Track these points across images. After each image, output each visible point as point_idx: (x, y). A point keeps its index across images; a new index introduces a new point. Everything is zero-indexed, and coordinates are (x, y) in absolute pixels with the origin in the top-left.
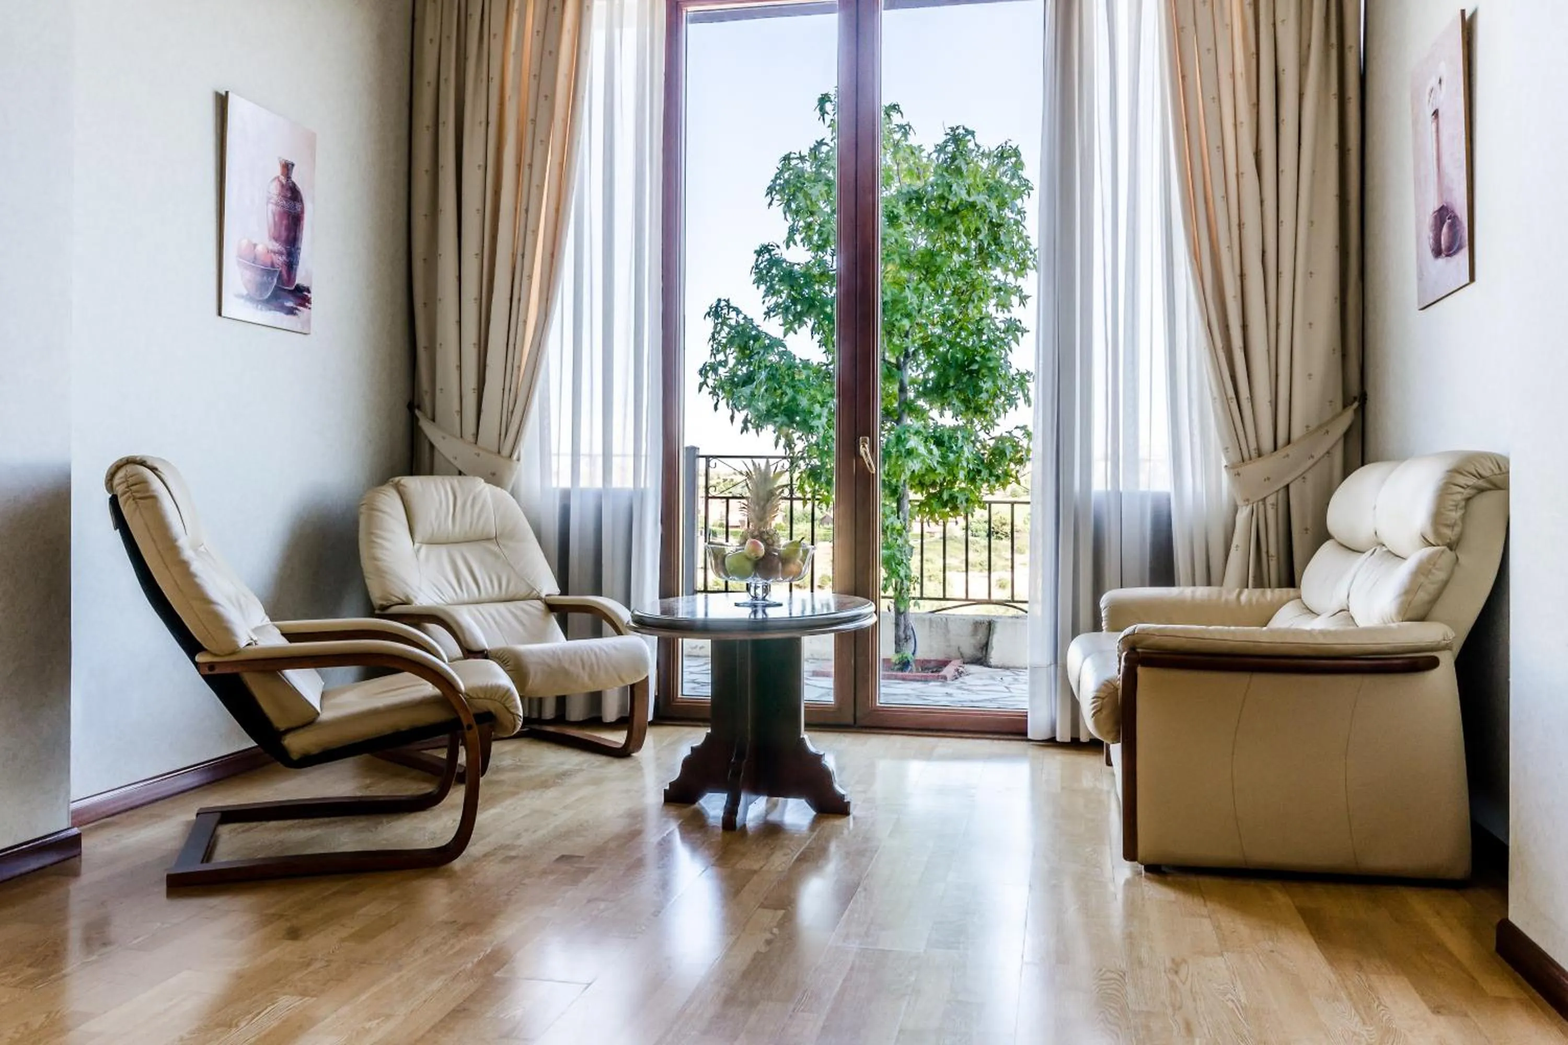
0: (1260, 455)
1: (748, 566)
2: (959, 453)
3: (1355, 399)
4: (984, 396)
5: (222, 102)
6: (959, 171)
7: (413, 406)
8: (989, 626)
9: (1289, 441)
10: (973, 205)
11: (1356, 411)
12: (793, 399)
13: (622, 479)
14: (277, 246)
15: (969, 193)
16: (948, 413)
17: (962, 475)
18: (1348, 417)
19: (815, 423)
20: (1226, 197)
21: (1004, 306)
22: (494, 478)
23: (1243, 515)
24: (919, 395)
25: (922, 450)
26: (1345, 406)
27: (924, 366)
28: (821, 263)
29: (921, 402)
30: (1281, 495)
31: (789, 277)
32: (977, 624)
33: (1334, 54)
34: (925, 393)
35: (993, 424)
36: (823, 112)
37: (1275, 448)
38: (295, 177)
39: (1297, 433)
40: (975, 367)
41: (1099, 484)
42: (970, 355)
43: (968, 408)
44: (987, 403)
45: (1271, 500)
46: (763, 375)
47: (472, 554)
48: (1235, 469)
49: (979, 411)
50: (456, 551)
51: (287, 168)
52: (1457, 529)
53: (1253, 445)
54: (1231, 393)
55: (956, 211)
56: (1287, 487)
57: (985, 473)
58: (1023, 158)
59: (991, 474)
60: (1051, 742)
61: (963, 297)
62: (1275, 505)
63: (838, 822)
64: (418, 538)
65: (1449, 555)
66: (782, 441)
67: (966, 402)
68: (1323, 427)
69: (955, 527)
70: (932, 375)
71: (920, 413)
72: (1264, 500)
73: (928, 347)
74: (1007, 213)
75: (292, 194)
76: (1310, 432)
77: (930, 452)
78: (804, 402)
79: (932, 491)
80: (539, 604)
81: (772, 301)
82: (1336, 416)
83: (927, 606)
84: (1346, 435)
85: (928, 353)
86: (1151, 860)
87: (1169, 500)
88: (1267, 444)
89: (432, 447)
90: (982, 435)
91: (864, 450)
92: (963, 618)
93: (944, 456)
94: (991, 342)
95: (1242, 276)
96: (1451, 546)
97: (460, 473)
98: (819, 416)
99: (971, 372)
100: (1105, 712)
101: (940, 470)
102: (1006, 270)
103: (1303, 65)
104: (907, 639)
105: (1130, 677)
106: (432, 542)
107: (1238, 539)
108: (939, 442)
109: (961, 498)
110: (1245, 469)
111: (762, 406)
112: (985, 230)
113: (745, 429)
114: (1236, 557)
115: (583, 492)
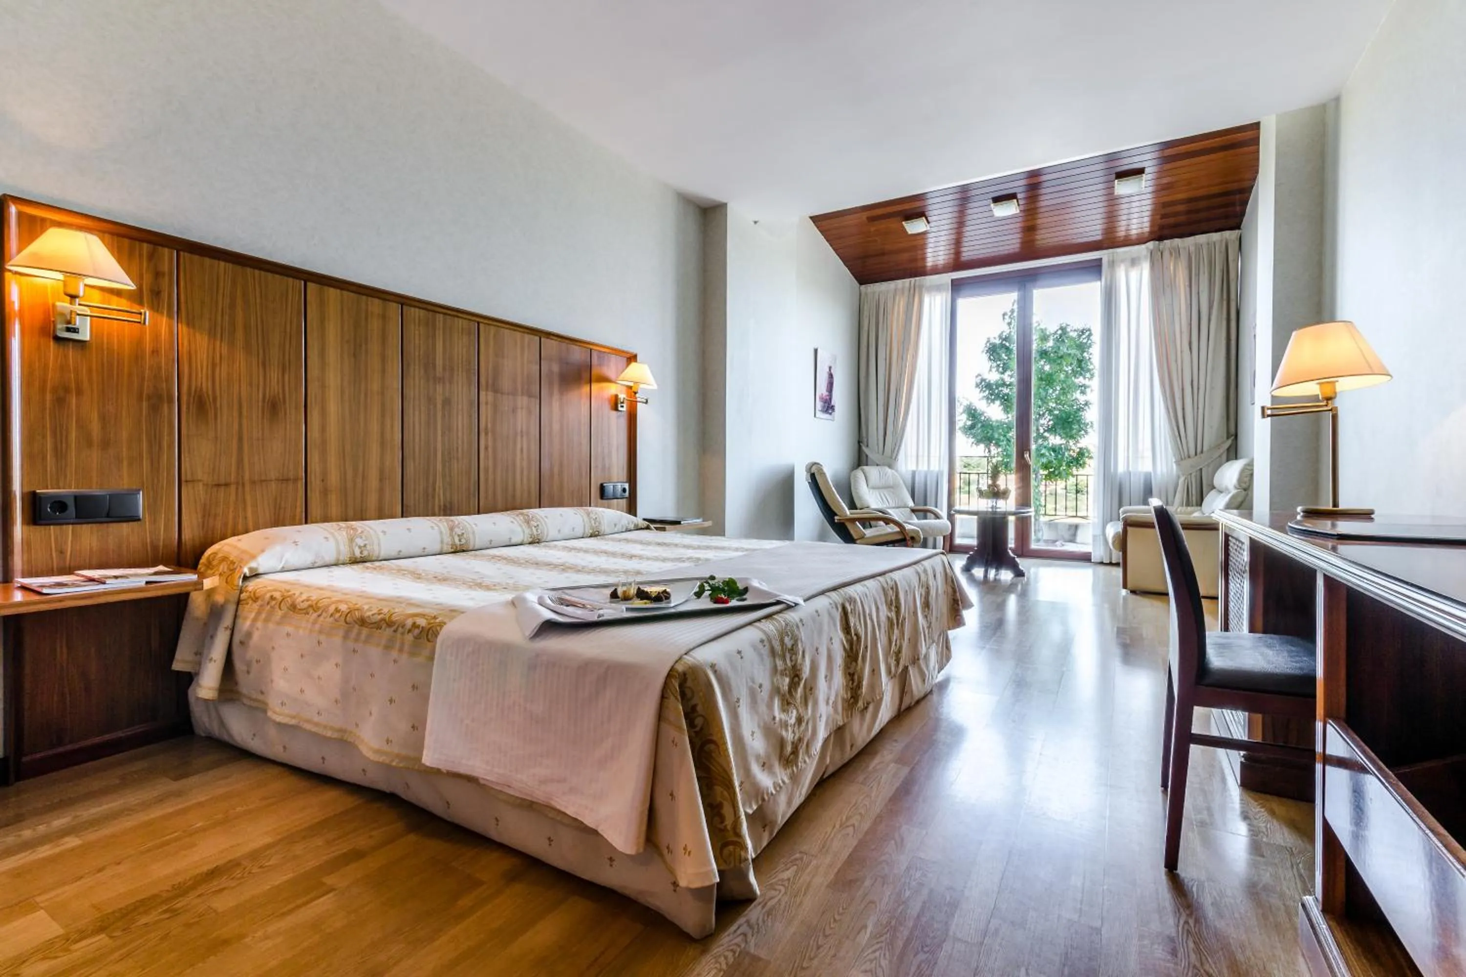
0: (1189, 457)
1: (991, 495)
2: (1063, 454)
3: (1232, 436)
4: (1074, 431)
5: (816, 351)
6: (1063, 341)
7: (859, 442)
8: (1076, 527)
9: (1202, 452)
10: (1070, 354)
11: (1233, 440)
12: (992, 435)
13: (935, 467)
14: (827, 393)
15: (1067, 349)
16: (1058, 438)
17: (1064, 464)
18: (1229, 442)
19: (1001, 443)
20: (1176, 361)
21: (1083, 393)
22: (890, 466)
23: (1182, 479)
24: (1045, 431)
25: (1047, 454)
26: (1228, 438)
27: (1047, 420)
28: (1002, 379)
29: (1046, 434)
30: (1198, 473)
31: (989, 386)
32: (1070, 526)
33: (1225, 303)
34: (1049, 430)
35: (1077, 442)
36: (1004, 318)
37: (1196, 454)
38: (832, 371)
39: (1205, 449)
40: (1070, 420)
41: (1121, 469)
42: (1068, 415)
43: (1067, 436)
44: (1076, 434)
45: (1193, 475)
46: (980, 425)
47: (885, 492)
48: (1178, 463)
49: (1072, 437)
50: (881, 490)
51: (830, 368)
52: (1247, 484)
53: (1186, 453)
54: (1177, 434)
55: (1062, 357)
56: (1201, 469)
57: (1075, 463)
58: (1093, 332)
59: (1078, 463)
60: (1102, 563)
61: (1064, 392)
62: (1196, 476)
63: (1021, 578)
64: (870, 486)
65: (1244, 492)
66: (987, 450)
67: (1066, 433)
68: (1218, 446)
69: (1061, 484)
70: (1051, 423)
71: (1045, 439)
72: (1191, 474)
73: (1050, 411)
74: (1085, 354)
75: (831, 376)
76: (1211, 449)
77: (1051, 455)
78: (996, 436)
79: (1051, 470)
80: (909, 510)
81: (982, 394)
82: (1223, 442)
83: (1047, 518)
84: (1228, 450)
85: (1050, 414)
86: (1133, 589)
87: (1151, 476)
88: (1192, 452)
89: (867, 456)
90: (1073, 447)
91: (1027, 456)
92: (1065, 524)
93: (1057, 456)
94: (1078, 410)
95: (1183, 390)
96: (1245, 490)
97: (877, 465)
98: (1003, 441)
99: (1069, 422)
100: (1116, 542)
101: (1054, 462)
102: (1085, 378)
103: (1210, 308)
104: (1039, 531)
105: (1125, 531)
106: (874, 488)
107: (1180, 488)
108: (1054, 451)
109: (1063, 473)
110: (1184, 463)
111: (979, 438)
112: (1075, 363)
113: (971, 446)
114: (1178, 495)
115: (932, 471)
